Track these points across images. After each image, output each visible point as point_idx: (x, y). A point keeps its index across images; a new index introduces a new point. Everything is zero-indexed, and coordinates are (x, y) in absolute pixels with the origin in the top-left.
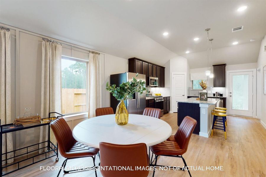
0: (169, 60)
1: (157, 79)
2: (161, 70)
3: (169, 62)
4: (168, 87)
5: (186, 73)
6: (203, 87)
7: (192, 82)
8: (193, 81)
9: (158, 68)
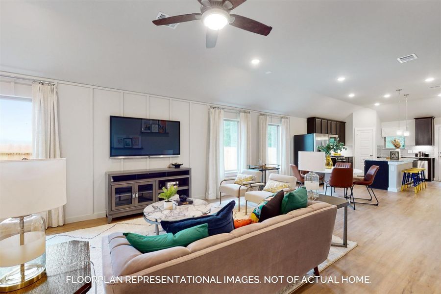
0: (352, 114)
1: (337, 136)
2: (340, 126)
3: (351, 116)
4: (350, 146)
5: (374, 129)
6: (395, 146)
7: (383, 140)
8: (385, 138)
9: (338, 124)
